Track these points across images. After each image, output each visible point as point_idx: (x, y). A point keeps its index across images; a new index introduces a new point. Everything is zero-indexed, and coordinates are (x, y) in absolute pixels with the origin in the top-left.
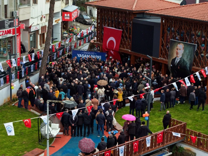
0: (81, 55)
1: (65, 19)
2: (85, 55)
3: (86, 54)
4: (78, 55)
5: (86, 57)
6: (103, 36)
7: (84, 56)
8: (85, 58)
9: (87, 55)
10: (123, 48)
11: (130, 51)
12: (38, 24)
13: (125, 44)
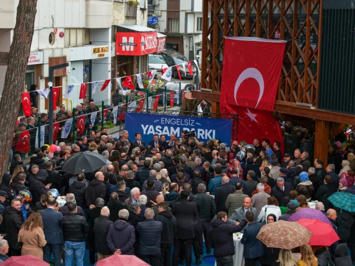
0: (151, 127)
1: (124, 49)
2: (166, 128)
3: (167, 125)
4: (145, 129)
5: (168, 133)
6: (221, 69)
7: (162, 130)
8: (166, 136)
9: (172, 128)
10: (289, 100)
11: (312, 108)
12: (40, 50)
13: (296, 89)
